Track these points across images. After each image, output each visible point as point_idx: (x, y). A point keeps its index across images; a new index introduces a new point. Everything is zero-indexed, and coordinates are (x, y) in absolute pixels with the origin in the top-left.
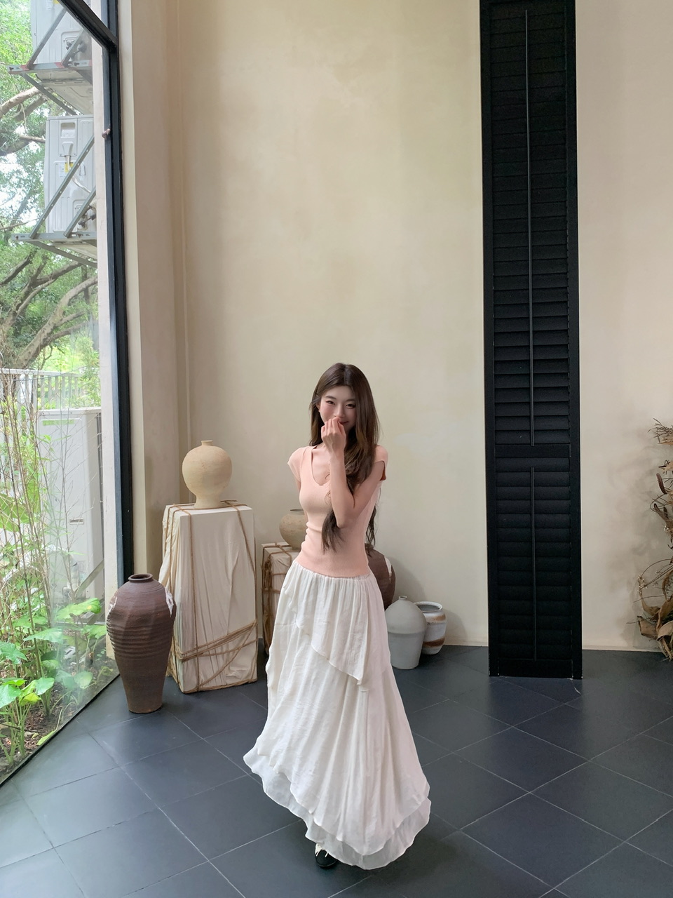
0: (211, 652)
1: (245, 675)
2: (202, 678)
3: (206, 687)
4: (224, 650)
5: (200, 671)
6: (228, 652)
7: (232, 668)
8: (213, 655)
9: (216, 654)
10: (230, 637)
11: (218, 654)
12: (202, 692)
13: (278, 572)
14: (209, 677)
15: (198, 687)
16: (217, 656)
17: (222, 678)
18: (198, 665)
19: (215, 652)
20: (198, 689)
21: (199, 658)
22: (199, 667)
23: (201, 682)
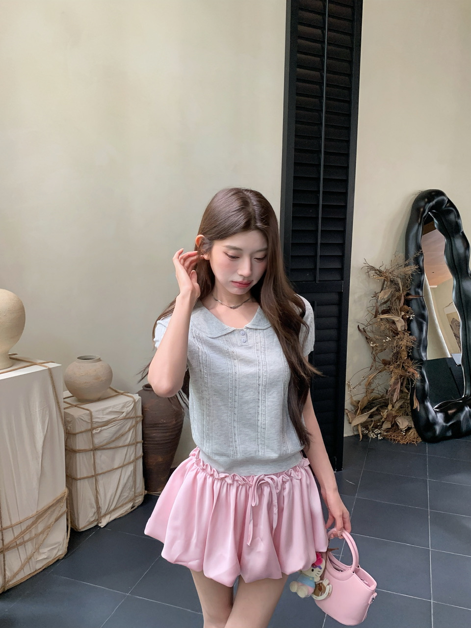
0: (18, 542)
1: (55, 551)
2: (8, 574)
3: (12, 583)
4: (33, 534)
5: (7, 568)
6: (37, 535)
7: (41, 551)
8: (21, 544)
9: (24, 543)
10: (40, 516)
11: (28, 541)
12: (9, 590)
13: (80, 431)
14: (16, 569)
15: (4, 586)
16: (26, 544)
17: (31, 566)
18: (4, 561)
19: (23, 539)
20: (4, 589)
21: (6, 553)
22: (6, 562)
23: (7, 579)
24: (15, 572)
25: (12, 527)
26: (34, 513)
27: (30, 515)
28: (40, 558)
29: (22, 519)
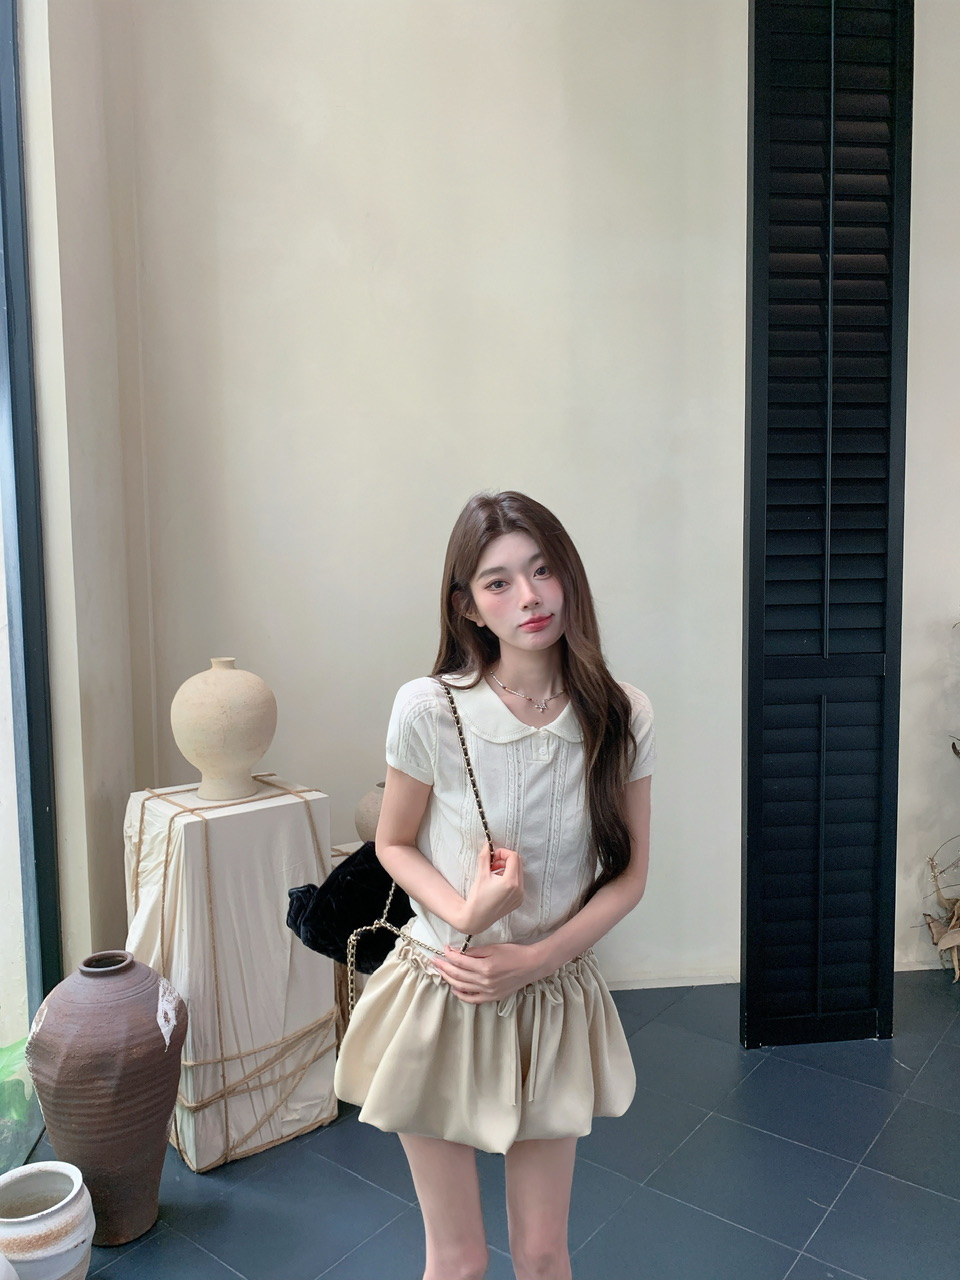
0: (251, 1085)
1: (316, 1111)
2: (234, 1135)
3: (240, 1152)
4: (277, 1075)
5: (230, 1125)
6: (284, 1079)
7: (291, 1106)
8: (255, 1088)
9: (261, 1087)
10: (288, 1046)
11: (267, 1085)
12: (234, 1162)
14: (247, 1128)
15: (225, 1155)
16: (264, 1089)
17: (273, 1128)
18: (226, 1112)
19: (260, 1082)
20: (226, 1158)
21: (228, 1100)
22: (229, 1115)
23: (231, 1144)
24: (246, 1133)
25: (240, 1057)
26: (279, 1039)
27: (272, 1042)
28: (289, 1118)
29: (257, 1046)
